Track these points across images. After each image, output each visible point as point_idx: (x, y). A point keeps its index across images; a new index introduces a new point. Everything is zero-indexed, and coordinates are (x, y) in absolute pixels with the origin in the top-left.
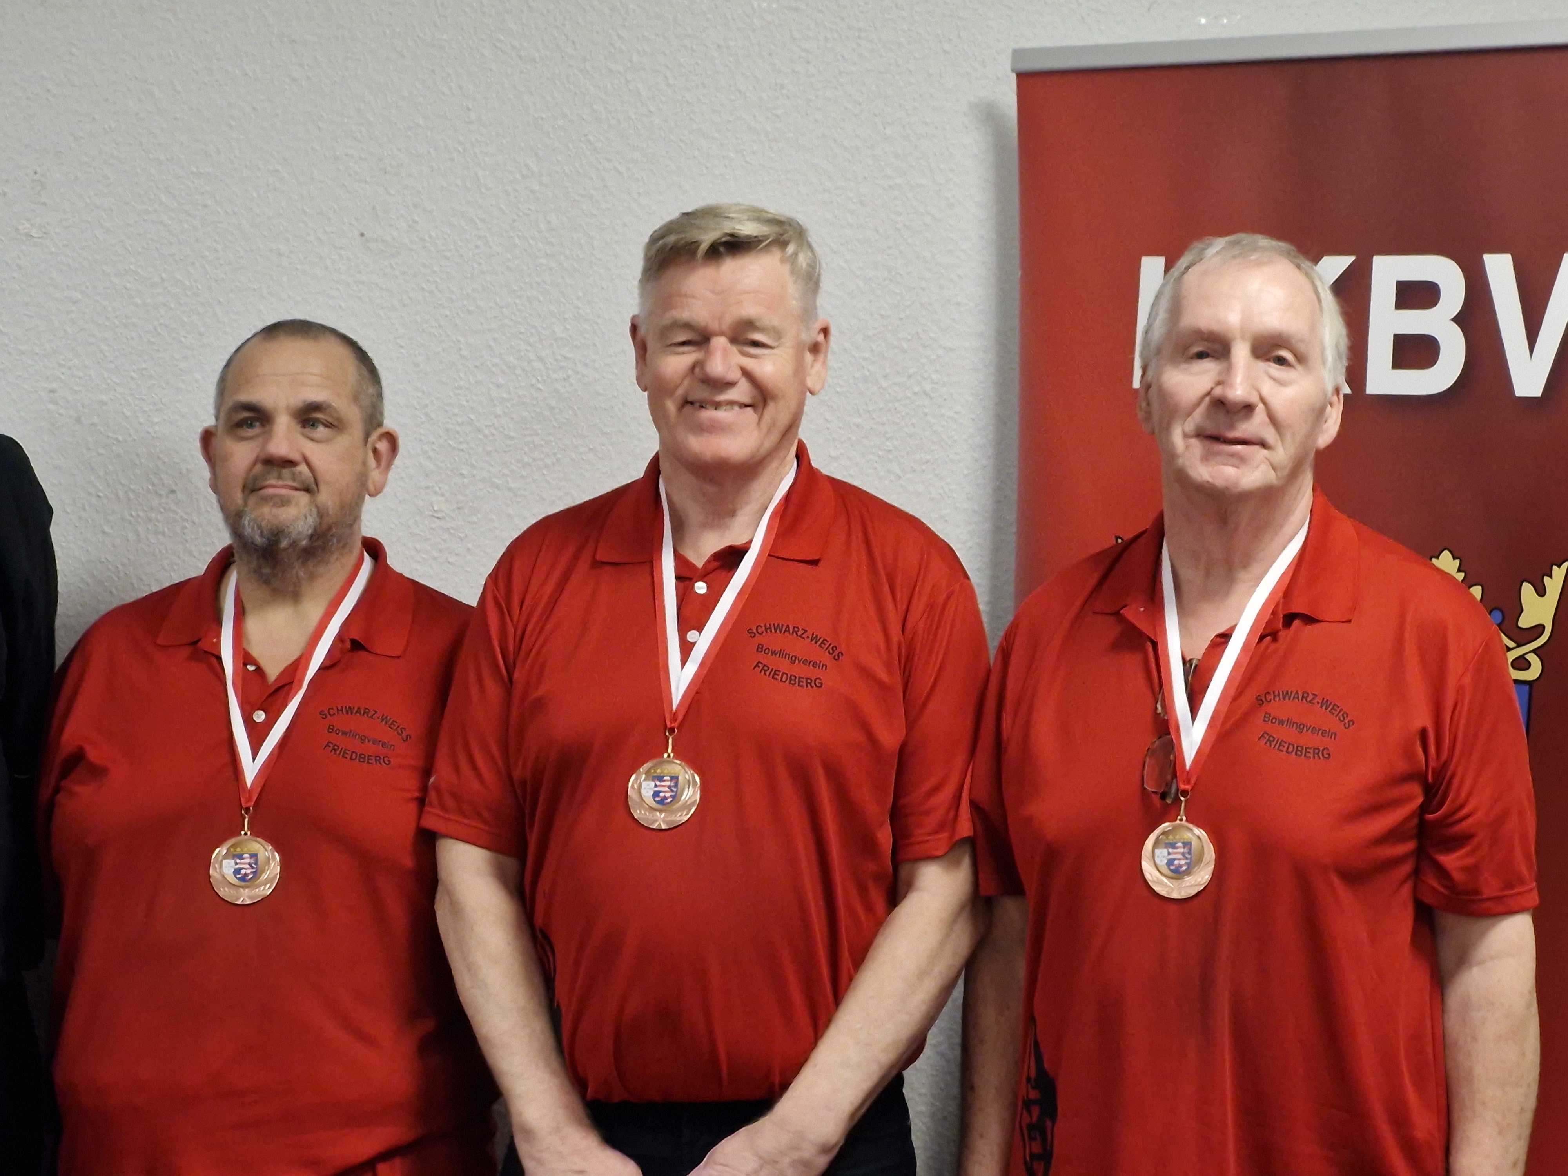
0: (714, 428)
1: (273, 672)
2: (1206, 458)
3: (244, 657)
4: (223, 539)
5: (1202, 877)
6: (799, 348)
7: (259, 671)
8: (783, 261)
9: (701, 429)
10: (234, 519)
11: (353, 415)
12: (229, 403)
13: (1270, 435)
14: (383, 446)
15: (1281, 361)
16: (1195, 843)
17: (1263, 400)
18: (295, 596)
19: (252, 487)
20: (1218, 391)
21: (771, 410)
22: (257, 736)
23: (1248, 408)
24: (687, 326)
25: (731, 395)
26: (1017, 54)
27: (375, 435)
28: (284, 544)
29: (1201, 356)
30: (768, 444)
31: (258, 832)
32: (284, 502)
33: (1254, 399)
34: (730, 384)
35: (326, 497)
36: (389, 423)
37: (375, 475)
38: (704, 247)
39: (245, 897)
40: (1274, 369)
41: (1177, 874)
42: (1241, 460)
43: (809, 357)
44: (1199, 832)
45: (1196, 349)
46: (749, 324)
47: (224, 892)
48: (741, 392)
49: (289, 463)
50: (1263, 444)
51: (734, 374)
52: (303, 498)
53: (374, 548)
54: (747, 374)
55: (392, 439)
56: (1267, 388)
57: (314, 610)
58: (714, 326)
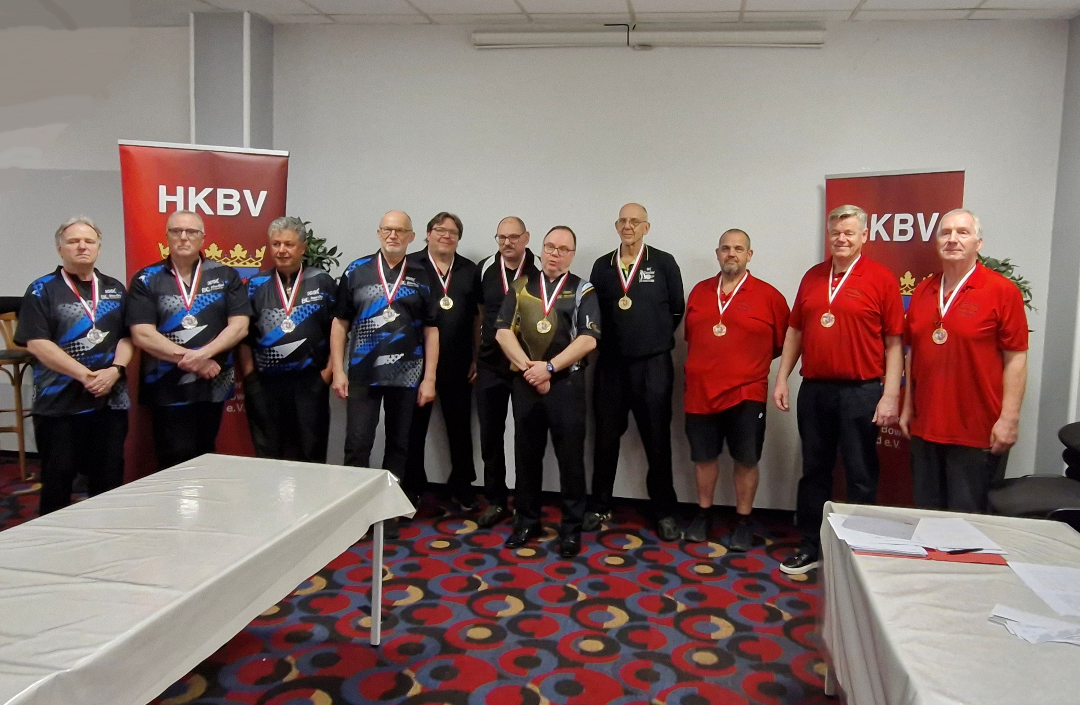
0: (843, 251)
1: (727, 294)
2: (947, 254)
3: (722, 291)
4: (720, 270)
5: (945, 339)
6: (860, 235)
7: (724, 294)
8: (856, 218)
9: (839, 251)
10: (722, 267)
11: (745, 248)
12: (722, 245)
13: (962, 248)
14: (750, 253)
15: (963, 233)
16: (943, 333)
17: (959, 241)
18: (732, 281)
19: (726, 261)
20: (949, 240)
21: (852, 248)
22: (723, 305)
23: (956, 243)
24: (836, 231)
25: (845, 245)
26: (826, 176)
27: (749, 251)
28: (732, 272)
29: (946, 234)
30: (852, 254)
31: (723, 323)
32: (732, 264)
33: (956, 241)
34: (844, 243)
35: (740, 264)
36: (751, 249)
37: (749, 258)
38: (839, 217)
39: (719, 335)
40: (963, 235)
41: (940, 339)
42: (955, 254)
43: (862, 236)
44: (945, 330)
45: (945, 233)
46: (848, 231)
47: (715, 334)
48: (847, 244)
49: (733, 257)
50: (960, 250)
51: (845, 241)
52: (736, 263)
53: (748, 271)
54: (848, 241)
55: (752, 252)
56: (961, 239)
57: (735, 282)
58: (841, 231)
